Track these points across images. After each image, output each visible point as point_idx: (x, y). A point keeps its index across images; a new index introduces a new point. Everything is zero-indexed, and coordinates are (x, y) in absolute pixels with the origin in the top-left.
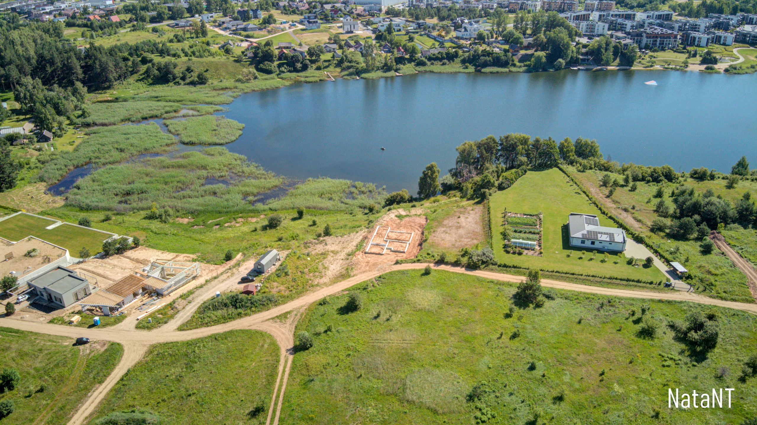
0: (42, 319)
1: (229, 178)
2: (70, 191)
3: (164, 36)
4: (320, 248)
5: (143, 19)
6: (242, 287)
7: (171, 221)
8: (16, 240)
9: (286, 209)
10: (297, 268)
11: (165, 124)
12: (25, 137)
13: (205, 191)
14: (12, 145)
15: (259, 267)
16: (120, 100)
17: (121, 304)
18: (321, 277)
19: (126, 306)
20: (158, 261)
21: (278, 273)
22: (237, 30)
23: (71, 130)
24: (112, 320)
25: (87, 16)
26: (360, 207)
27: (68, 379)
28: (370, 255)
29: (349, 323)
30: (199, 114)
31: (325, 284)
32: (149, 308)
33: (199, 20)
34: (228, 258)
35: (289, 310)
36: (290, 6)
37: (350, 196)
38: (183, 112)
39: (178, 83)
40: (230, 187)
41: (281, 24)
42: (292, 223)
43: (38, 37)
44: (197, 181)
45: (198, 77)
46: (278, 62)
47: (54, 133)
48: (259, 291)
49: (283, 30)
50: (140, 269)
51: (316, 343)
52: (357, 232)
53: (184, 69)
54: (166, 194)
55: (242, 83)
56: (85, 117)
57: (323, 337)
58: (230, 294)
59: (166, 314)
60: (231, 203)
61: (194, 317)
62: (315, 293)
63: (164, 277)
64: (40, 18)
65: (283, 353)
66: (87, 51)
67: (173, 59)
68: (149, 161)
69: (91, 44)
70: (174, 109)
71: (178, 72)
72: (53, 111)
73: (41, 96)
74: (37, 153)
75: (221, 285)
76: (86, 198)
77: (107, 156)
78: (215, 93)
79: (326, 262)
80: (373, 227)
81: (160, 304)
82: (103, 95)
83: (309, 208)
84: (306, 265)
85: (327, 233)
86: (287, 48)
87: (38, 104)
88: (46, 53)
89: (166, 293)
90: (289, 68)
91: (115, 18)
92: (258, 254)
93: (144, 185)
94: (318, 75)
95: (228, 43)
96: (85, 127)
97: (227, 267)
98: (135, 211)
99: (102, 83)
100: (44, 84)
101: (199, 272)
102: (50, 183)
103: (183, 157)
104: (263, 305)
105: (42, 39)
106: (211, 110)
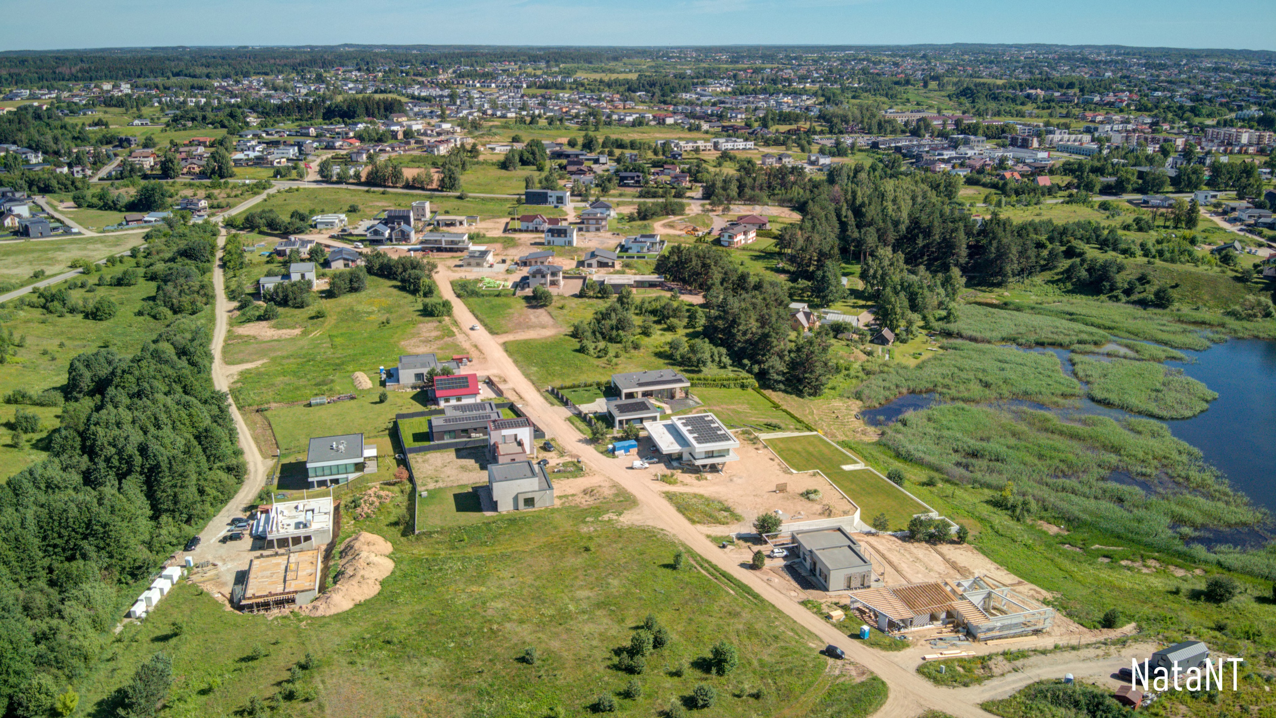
0: (793, 594)
1: (1156, 481)
2: (891, 424)
3: (1117, 218)
5: (1089, 187)
6: (1115, 685)
7: (1029, 521)
8: (798, 469)
11: (1071, 360)
12: (856, 331)
13: (1105, 491)
14: (835, 337)
16: (1011, 307)
17: (907, 623)
19: (913, 629)
20: (986, 579)
22: (1256, 224)
23: (922, 336)
24: (887, 641)
25: (1002, 172)
27: (796, 699)
30: (1137, 356)
32: (947, 649)
33: (1188, 199)
34: (1109, 622)
38: (1109, 347)
39: (1117, 299)
40: (1154, 499)
43: (920, 194)
44: (1096, 469)
45: (1157, 294)
47: (896, 335)
50: (954, 579)
53: (1133, 277)
54: (1035, 475)
55: (1237, 319)
56: (949, 322)
58: (1090, 689)
59: (970, 670)
60: (1144, 527)
61: (1015, 697)
63: (987, 609)
64: (931, 167)
66: (985, 224)
67: (1120, 258)
68: (1024, 412)
69: (995, 214)
70: (1095, 338)
71: (1122, 280)
72: (906, 303)
73: (897, 278)
74: (864, 357)
75: (1081, 665)
76: (911, 441)
77: (962, 388)
78: (1179, 327)
81: (966, 650)
82: (987, 294)
87: (888, 289)
88: (924, 217)
89: (981, 636)
91: (1044, 181)
92: (1167, 639)
93: (1005, 448)
95: (1232, 246)
96: (943, 337)
97: (1102, 638)
98: (977, 485)
99: (992, 276)
100: (907, 262)
101: (1048, 625)
102: (867, 404)
103: (1084, 422)
105: (924, 197)
106: (1162, 355)
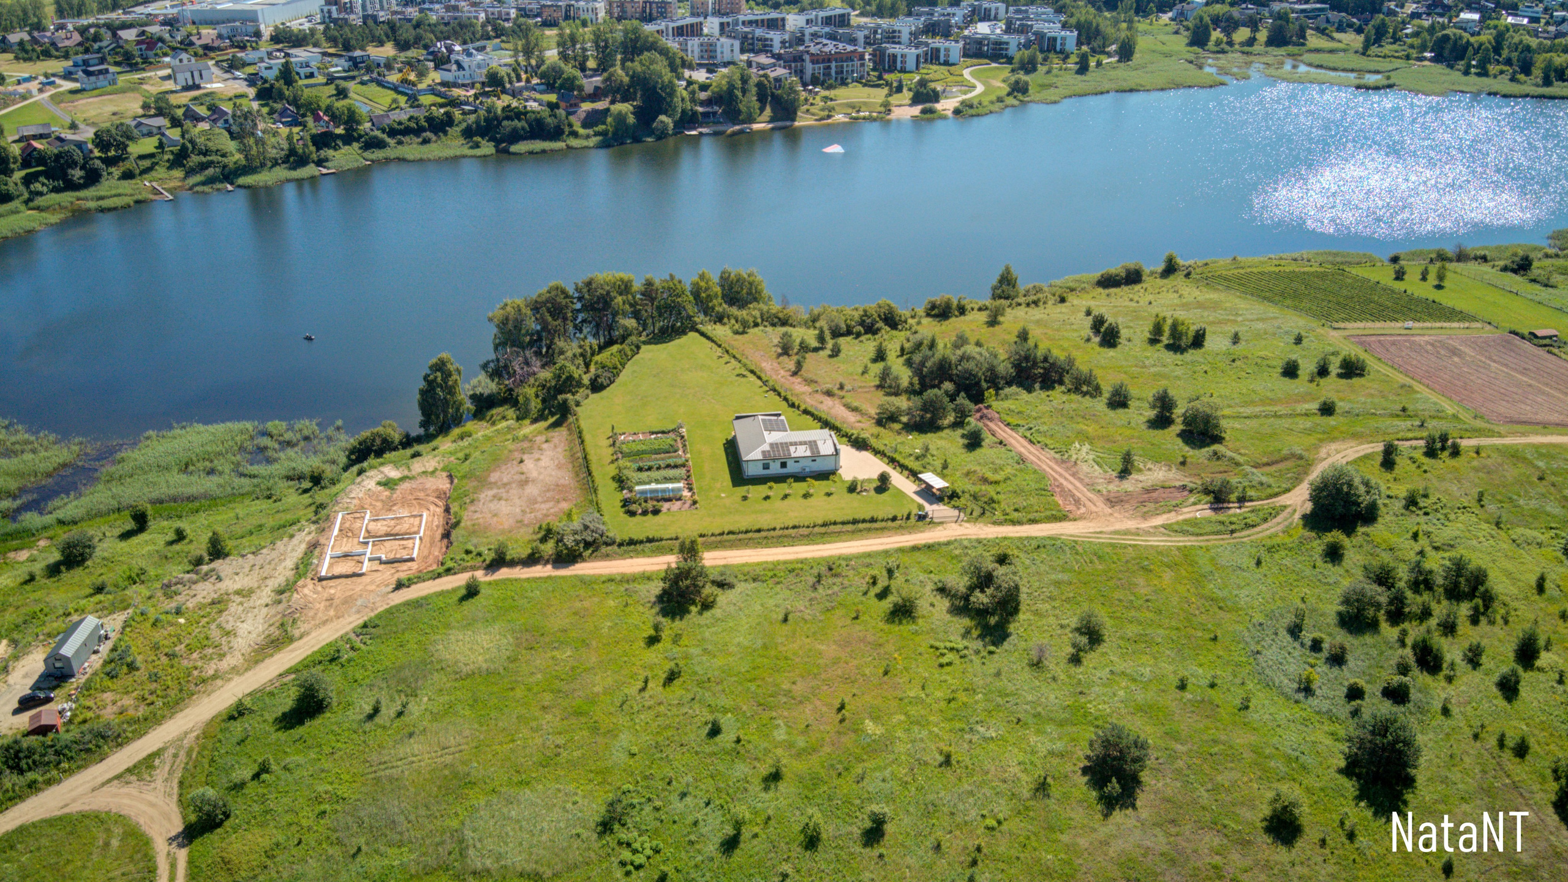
4: (205, 591)
6: (24, 720)
9: (100, 514)
10: (156, 647)
15: (58, 665)
18: (222, 656)
21: (108, 669)
26: (289, 478)
28: (331, 583)
29: (309, 743)
31: (235, 670)
35: (154, 749)
36: (34, 40)
37: (260, 457)
41: (19, 83)
42: (124, 545)
46: (23, 173)
48: (70, 721)
49: (24, 98)
51: (238, 807)
52: (292, 536)
57: (252, 789)
62: (214, 696)
65: (161, 848)
79: (228, 620)
80: (328, 518)
83: (161, 502)
84: (178, 636)
85: (217, 551)
86: (41, 137)
90: (52, 184)
94: (130, 191)
104: (88, 751)
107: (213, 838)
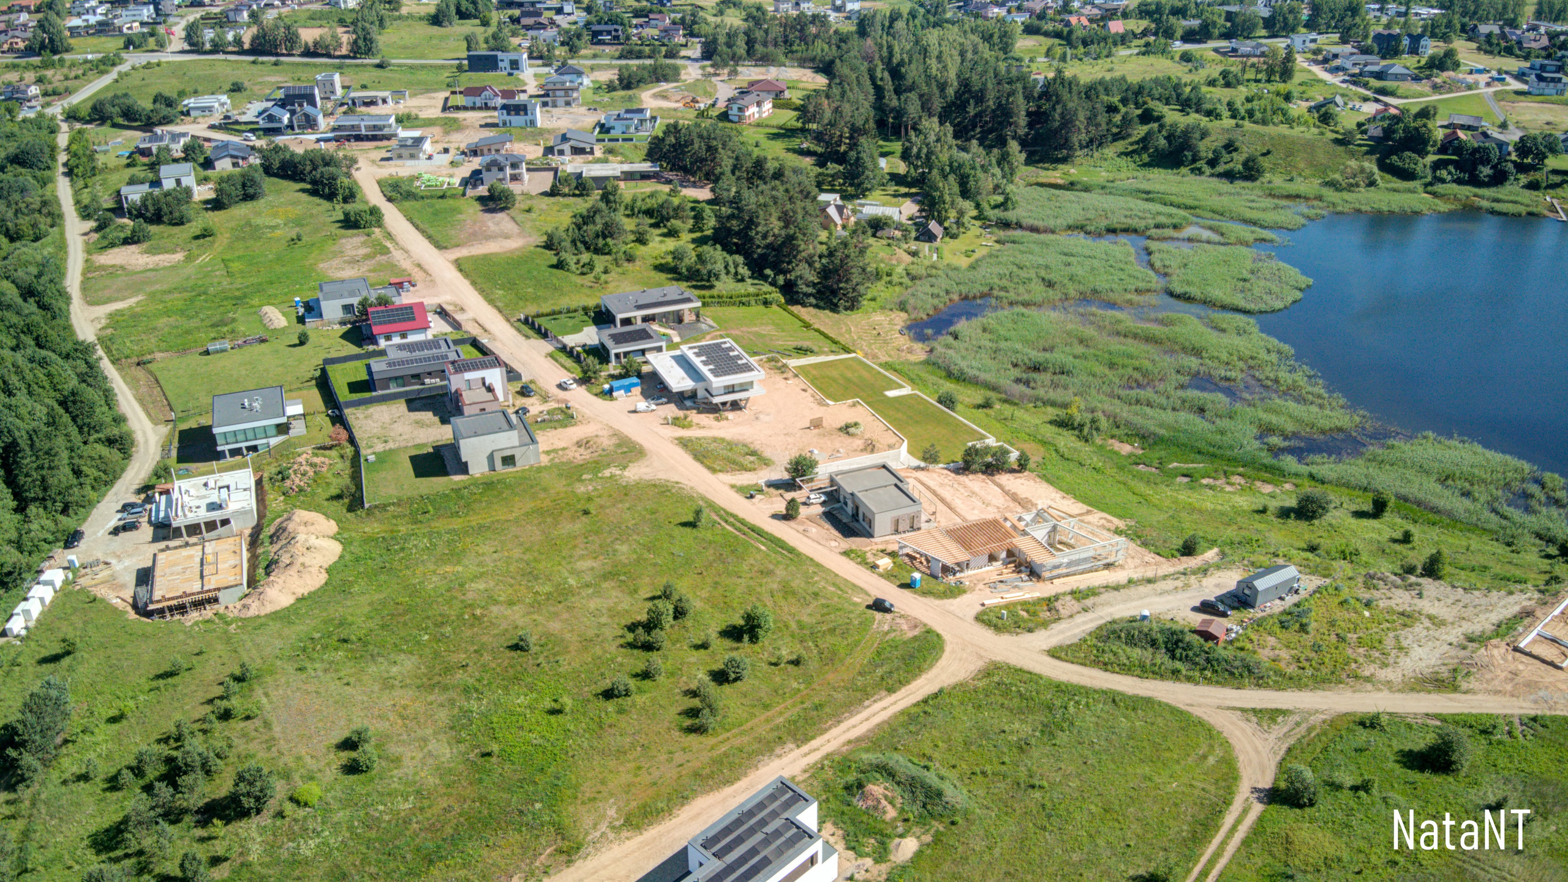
0: (834, 544)
1: (1242, 386)
2: (941, 338)
3: (1201, 71)
4: (1401, 599)
5: (1169, 34)
6: (1197, 620)
7: (1098, 441)
8: (836, 400)
9: (1347, 485)
10: (1332, 623)
11: (1146, 249)
12: (899, 226)
13: (1184, 401)
14: (874, 235)
15: (1247, 591)
16: (1079, 187)
17: (962, 566)
18: (1384, 665)
19: (970, 572)
20: (1051, 511)
21: (1284, 618)
22: (1361, 74)
23: (975, 228)
24: (941, 588)
25: (1066, 17)
26: (1539, 536)
27: (842, 661)
28: (1525, 659)
29: (1419, 792)
30: (1222, 240)
31: (1389, 685)
32: (1008, 591)
33: (1284, 45)
34: (1188, 549)
35: (1284, 707)
36: (1503, 36)
37: (1521, 502)
38: (1191, 231)
39: (1199, 172)
40: (1238, 406)
41: (1471, 72)
42: (1354, 522)
43: (970, 48)
44: (1174, 376)
45: (1245, 164)
46: (1436, 158)
47: (946, 229)
48: (1231, 642)
49: (1469, 87)
50: (1014, 513)
51: (1325, 803)
52: (1511, 593)
53: (1219, 144)
54: (1105, 388)
55: (1337, 190)
56: (1006, 210)
57: (1345, 796)
58: (1169, 625)
59: (1034, 614)
60: (1227, 439)
61: (1085, 640)
62: (1358, 695)
63: (1053, 543)
64: (983, 12)
65: (1243, 792)
66: (1048, 84)
67: (1204, 121)
68: (1094, 315)
69: (1059, 71)
70: (1174, 221)
71: (1205, 148)
72: (956, 189)
73: (944, 157)
74: (908, 259)
75: (1157, 599)
76: (963, 358)
77: (1021, 289)
78: (1269, 202)
79: (1407, 637)
80: (1556, 594)
81: (1031, 591)
82: (1050, 173)
83: (1406, 499)
84: (1356, 626)
85: (1432, 569)
86: (1469, 128)
87: (935, 172)
88: (975, 78)
89: (1046, 575)
90: (1457, 174)
91: (1117, 27)
92: (1252, 564)
93: (1071, 358)
94: (1526, 201)
95: (1332, 102)
96: (999, 228)
97: (1181, 568)
98: (1039, 403)
99: (1056, 149)
100: (956, 136)
101: (1120, 559)
102: (913, 316)
103: (1162, 322)
104: (1232, 674)
105: (975, 52)
106: (1250, 237)
107: (1290, 814)
